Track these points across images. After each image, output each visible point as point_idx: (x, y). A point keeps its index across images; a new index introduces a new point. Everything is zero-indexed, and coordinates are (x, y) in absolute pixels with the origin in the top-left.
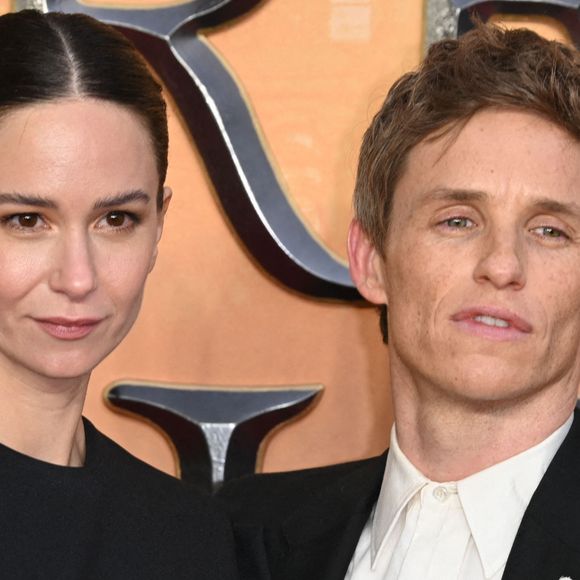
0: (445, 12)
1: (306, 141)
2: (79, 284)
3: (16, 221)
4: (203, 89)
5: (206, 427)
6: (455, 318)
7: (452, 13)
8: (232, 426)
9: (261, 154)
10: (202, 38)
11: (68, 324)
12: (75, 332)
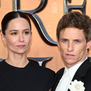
0: (66, 9)
1: (50, 26)
2: (22, 40)
3: (14, 34)
4: (37, 20)
5: (39, 62)
6: (66, 54)
7: (67, 9)
8: (42, 62)
9: (44, 28)
10: (36, 14)
11: (21, 46)
12: (22, 47)
